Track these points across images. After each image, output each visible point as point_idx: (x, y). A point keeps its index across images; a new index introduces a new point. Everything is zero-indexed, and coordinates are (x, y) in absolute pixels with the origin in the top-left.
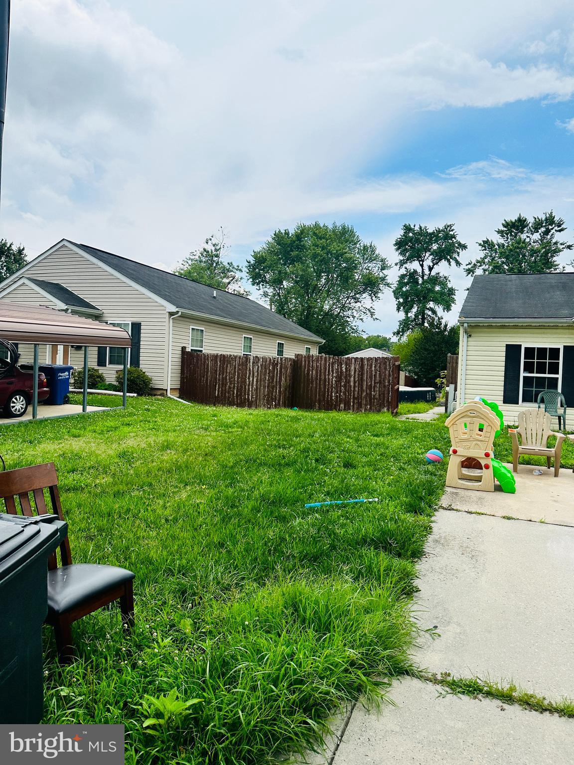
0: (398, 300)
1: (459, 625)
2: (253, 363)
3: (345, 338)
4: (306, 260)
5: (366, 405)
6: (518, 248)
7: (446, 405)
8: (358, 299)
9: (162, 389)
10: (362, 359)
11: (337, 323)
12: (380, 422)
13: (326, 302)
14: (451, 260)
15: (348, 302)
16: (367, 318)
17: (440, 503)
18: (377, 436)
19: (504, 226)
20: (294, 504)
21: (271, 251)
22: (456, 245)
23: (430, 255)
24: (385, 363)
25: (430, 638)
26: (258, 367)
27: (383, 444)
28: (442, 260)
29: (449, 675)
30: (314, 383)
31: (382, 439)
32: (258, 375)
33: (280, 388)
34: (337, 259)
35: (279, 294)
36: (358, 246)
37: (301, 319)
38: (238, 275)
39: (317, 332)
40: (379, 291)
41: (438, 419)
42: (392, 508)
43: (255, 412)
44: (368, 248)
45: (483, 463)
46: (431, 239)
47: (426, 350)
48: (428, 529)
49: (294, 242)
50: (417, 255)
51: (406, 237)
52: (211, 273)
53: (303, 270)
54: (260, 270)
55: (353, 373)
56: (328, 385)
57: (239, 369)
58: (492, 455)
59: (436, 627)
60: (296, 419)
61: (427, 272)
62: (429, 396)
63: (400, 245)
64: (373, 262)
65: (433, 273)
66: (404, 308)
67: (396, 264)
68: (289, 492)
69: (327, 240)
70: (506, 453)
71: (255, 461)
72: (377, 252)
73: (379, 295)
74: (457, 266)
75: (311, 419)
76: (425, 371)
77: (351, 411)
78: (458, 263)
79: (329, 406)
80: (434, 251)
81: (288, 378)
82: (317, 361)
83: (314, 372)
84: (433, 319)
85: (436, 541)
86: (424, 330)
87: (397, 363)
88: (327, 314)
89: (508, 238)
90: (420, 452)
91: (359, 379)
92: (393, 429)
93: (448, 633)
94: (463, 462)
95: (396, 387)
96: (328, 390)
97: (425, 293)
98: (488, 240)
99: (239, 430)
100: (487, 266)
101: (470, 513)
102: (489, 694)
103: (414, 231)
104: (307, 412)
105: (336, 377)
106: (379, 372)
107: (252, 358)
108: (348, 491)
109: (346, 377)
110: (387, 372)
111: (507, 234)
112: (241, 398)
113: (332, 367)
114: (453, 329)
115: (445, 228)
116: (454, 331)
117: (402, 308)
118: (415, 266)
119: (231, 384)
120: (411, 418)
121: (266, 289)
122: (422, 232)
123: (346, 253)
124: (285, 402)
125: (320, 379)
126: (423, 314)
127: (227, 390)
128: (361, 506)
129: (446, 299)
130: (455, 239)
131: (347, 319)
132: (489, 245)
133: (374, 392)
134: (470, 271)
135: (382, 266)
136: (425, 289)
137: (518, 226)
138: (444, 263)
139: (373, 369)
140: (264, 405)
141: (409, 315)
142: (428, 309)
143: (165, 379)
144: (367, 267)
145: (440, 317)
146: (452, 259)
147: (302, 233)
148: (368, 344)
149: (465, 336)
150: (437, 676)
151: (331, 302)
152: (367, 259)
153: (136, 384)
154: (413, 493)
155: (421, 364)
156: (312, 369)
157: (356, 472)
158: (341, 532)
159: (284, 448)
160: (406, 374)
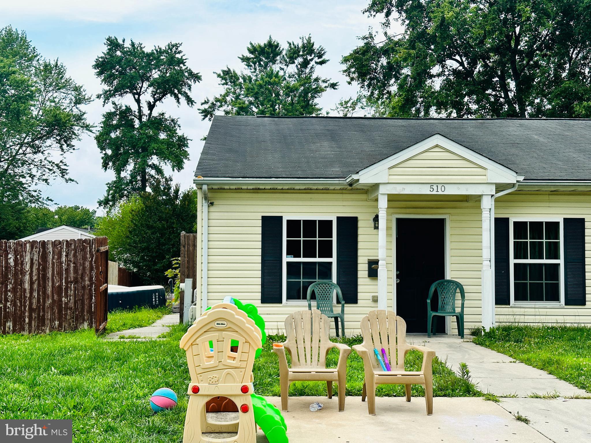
0: (104, 152)
5: (52, 320)
6: (269, 83)
7: (181, 311)
8: (38, 147)
10: (44, 244)
12: (75, 348)
14: (180, 96)
15: (21, 151)
16: (56, 180)
18: (68, 373)
19: (251, 52)
22: (186, 74)
23: (149, 86)
24: (84, 249)
27: (79, 387)
28: (167, 94)
31: (78, 378)
36: (35, 63)
40: (74, 137)
41: (170, 335)
44: (52, 68)
45: (239, 404)
46: (149, 63)
47: (149, 227)
51: (111, 56)
55: (27, 268)
58: (251, 389)
61: (146, 110)
62: (155, 298)
63: (103, 67)
64: (61, 90)
65: (155, 113)
66: (114, 164)
67: (99, 97)
70: (269, 380)
72: (67, 76)
73: (74, 142)
74: (188, 104)
76: (149, 261)
77: (26, 333)
78: (190, 101)
80: (155, 80)
84: (158, 182)
86: (146, 197)
87: (103, 249)
89: (255, 69)
90: (141, 394)
91: (39, 277)
92: (97, 358)
94: (208, 404)
95: (102, 288)
97: (145, 142)
98: (229, 70)
100: (230, 107)
103: (123, 48)
106: (74, 263)
109: (15, 275)
110: (87, 264)
111: (255, 63)
114: (186, 196)
115: (169, 48)
116: (190, 200)
117: (111, 164)
120: (127, 336)
122: (135, 51)
123: (14, 73)
126: (144, 174)
129: (175, 151)
130: (184, 65)
131: (21, 179)
132: (231, 77)
133: (66, 296)
134: (206, 113)
135: (75, 97)
136: (145, 136)
137: (268, 53)
138: (169, 99)
139: (64, 259)
141: (123, 174)
142: (150, 166)
144: (51, 98)
145: (168, 177)
146: (181, 94)
148: (59, 221)
149: (206, 205)
152: (51, 85)
155: (143, 250)
160: (121, 266)
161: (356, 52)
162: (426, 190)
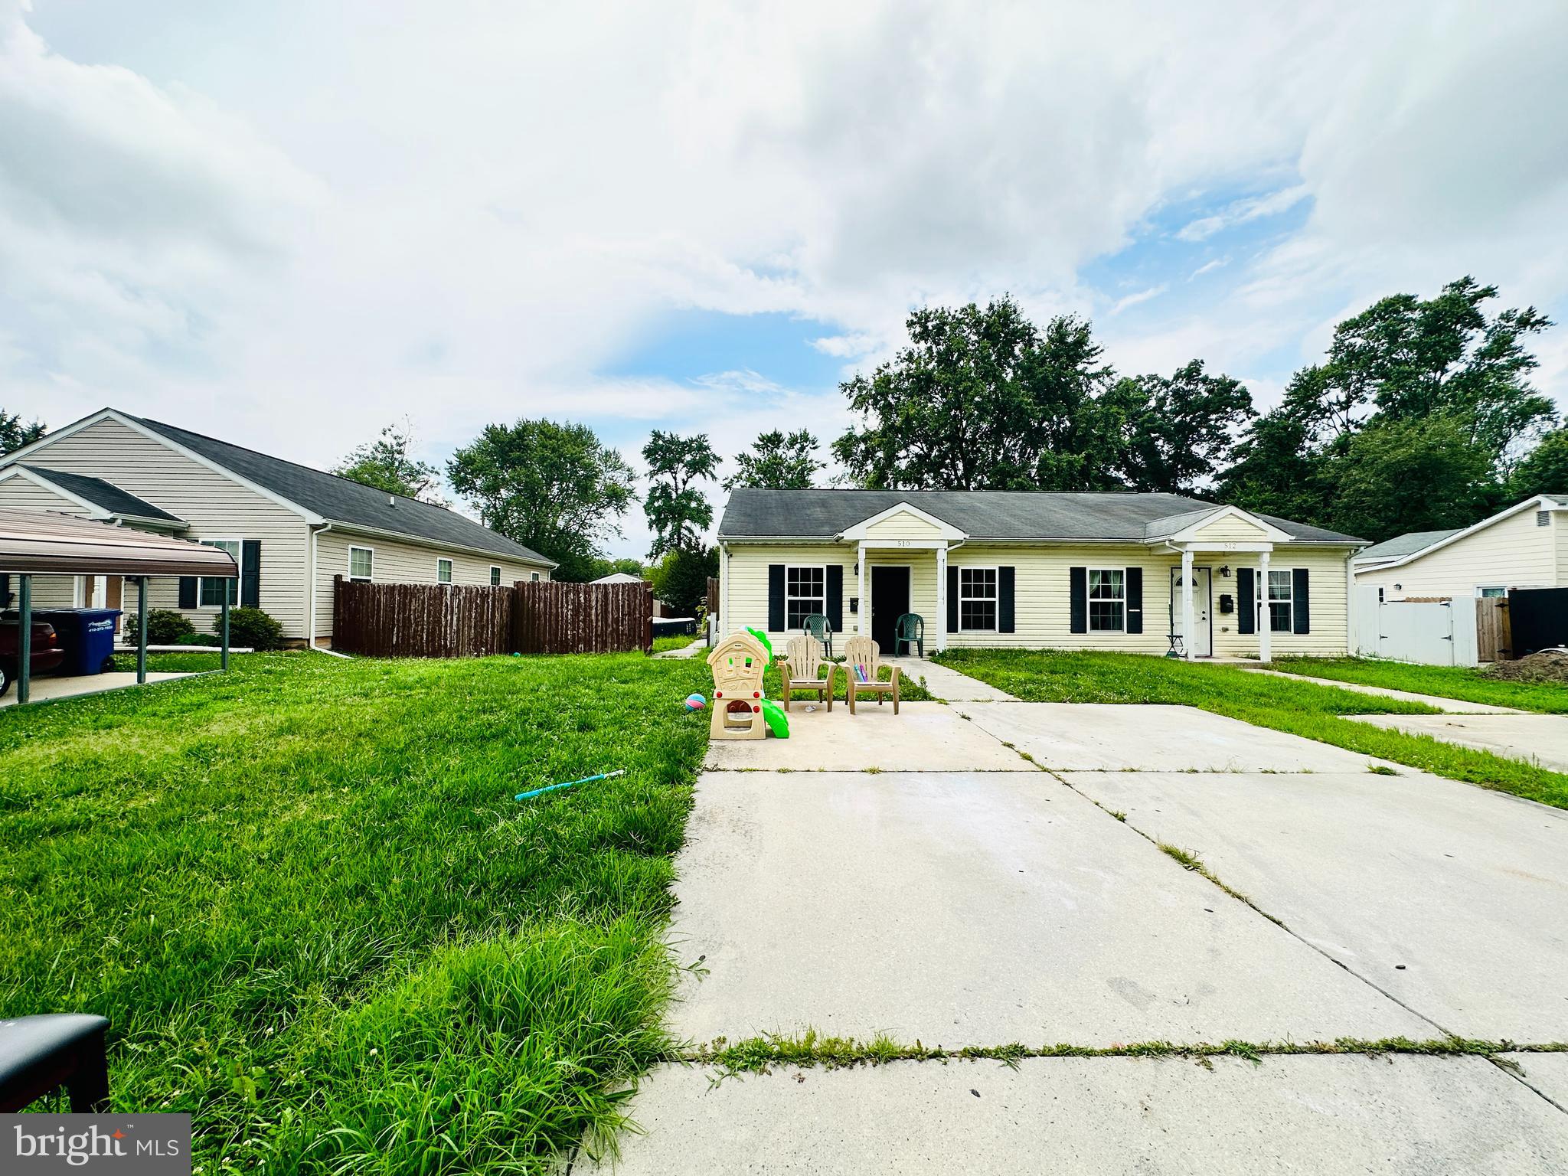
0: (649, 517)
1: (734, 945)
2: (452, 595)
3: (587, 562)
4: (531, 464)
5: (612, 644)
6: (775, 464)
7: (708, 637)
8: (601, 514)
9: (301, 639)
10: (605, 586)
11: (575, 543)
12: (629, 664)
13: (561, 517)
14: (706, 474)
15: (588, 517)
16: (613, 537)
17: (703, 764)
18: (625, 682)
19: (760, 440)
20: (498, 797)
21: (481, 449)
22: (711, 457)
23: (684, 467)
24: (635, 590)
25: (696, 980)
26: (460, 600)
27: (633, 692)
28: (696, 473)
29: (724, 1041)
30: (543, 618)
31: (632, 686)
32: (459, 611)
33: (493, 628)
34: (572, 464)
35: (495, 506)
36: (598, 450)
37: (527, 537)
38: (433, 479)
39: (550, 555)
40: (627, 506)
41: (699, 655)
42: (642, 781)
43: (453, 662)
44: (610, 454)
45: (752, 706)
46: (683, 449)
47: (683, 574)
48: (689, 804)
49: (514, 440)
50: (668, 466)
51: (655, 444)
52: (391, 474)
53: (527, 476)
54: (466, 474)
55: (594, 604)
56: (562, 620)
57: (430, 605)
58: (762, 695)
59: (703, 958)
60: (517, 669)
61: (680, 485)
62: (688, 628)
63: (649, 452)
64: (618, 471)
65: (688, 487)
66: (657, 526)
67: (646, 475)
68: (490, 780)
69: (558, 440)
70: (775, 688)
71: (442, 736)
72: (622, 460)
73: (627, 510)
74: (713, 480)
75: (538, 668)
76: (683, 599)
77: (593, 653)
78: (714, 477)
79: (563, 647)
80: (688, 462)
81: (504, 614)
82: (546, 590)
83: (542, 605)
84: (690, 540)
85: (700, 819)
86: (681, 552)
87: (649, 590)
88: (562, 532)
89: (764, 453)
90: (678, 698)
91: (602, 611)
92: (646, 671)
93: (719, 963)
94: (729, 706)
95: (649, 619)
96: (562, 626)
97: (680, 510)
98: (745, 454)
99: (423, 691)
100: (745, 482)
101: (740, 771)
102: (781, 1058)
103: (664, 438)
104: (532, 657)
105: (572, 610)
106: (628, 600)
107: (449, 588)
108: (581, 763)
109: (585, 610)
110: (638, 601)
111: (763, 449)
112: (434, 645)
113: (567, 597)
114: (711, 550)
115: (698, 438)
116: (714, 553)
117: (654, 526)
118: (666, 478)
119: (417, 625)
120: (667, 656)
121: (477, 499)
122: (673, 441)
123: (583, 458)
124: (501, 646)
125: (551, 612)
126: (679, 533)
127: (411, 635)
128: (599, 785)
129: (703, 516)
130: (710, 451)
131: (589, 538)
132: (745, 460)
133: (623, 625)
134: (727, 487)
135: (628, 476)
136: (680, 505)
137: (774, 441)
138: (698, 476)
139: (620, 597)
140: (470, 652)
141: (663, 534)
142: (684, 528)
143: (305, 624)
144: (611, 477)
145: (697, 537)
146: (707, 472)
147: (524, 430)
148: (616, 569)
149: (726, 557)
150: (706, 1048)
151: (567, 517)
152: (610, 467)
153: (253, 634)
154: (670, 755)
155: (678, 591)
156: (539, 602)
157: (594, 735)
158: (564, 832)
159: (492, 711)
160: (662, 603)
161: (841, 440)
162: (895, 545)
